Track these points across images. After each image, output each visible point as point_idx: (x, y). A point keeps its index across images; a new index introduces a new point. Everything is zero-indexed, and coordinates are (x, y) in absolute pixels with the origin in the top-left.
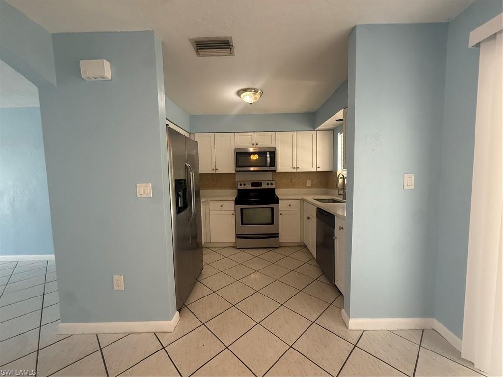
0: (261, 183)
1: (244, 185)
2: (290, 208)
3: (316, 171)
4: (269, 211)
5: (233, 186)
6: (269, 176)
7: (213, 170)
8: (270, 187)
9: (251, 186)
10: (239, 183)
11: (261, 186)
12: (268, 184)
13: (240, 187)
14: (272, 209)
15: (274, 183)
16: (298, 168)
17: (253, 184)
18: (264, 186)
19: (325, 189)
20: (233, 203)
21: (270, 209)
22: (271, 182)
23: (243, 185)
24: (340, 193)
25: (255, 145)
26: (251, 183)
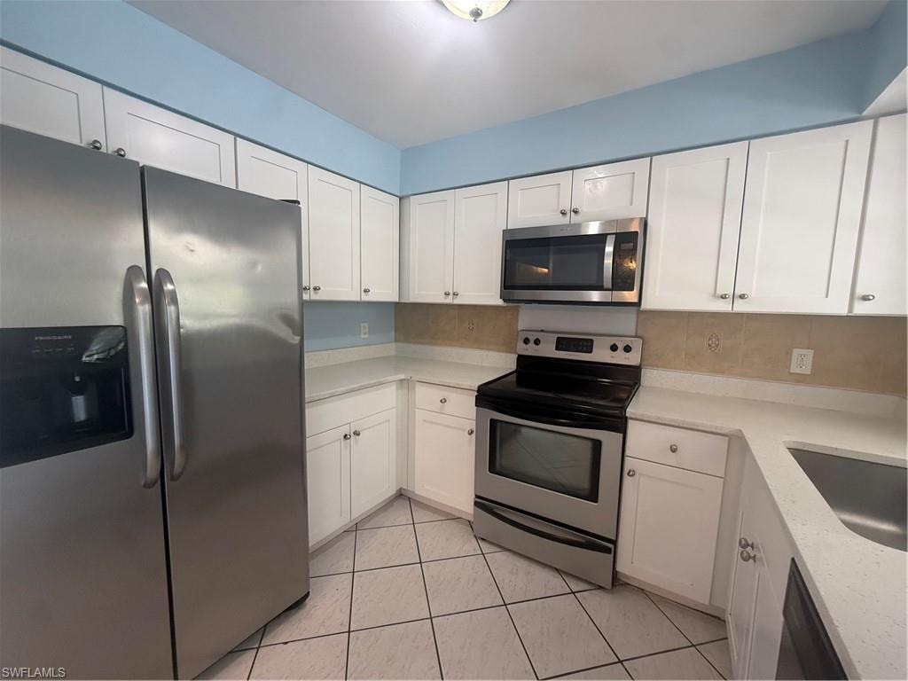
0: (592, 341)
1: (537, 342)
2: (672, 459)
4: (586, 451)
5: (509, 345)
6: (625, 323)
7: (447, 295)
8: (620, 358)
9: (558, 348)
10: (523, 336)
11: (590, 351)
12: (614, 348)
13: (523, 349)
14: (597, 446)
15: (637, 345)
16: (744, 297)
17: (562, 344)
18: (601, 354)
20: (472, 399)
21: (589, 444)
22: (628, 341)
23: (532, 344)
25: (569, 215)
26: (558, 338)
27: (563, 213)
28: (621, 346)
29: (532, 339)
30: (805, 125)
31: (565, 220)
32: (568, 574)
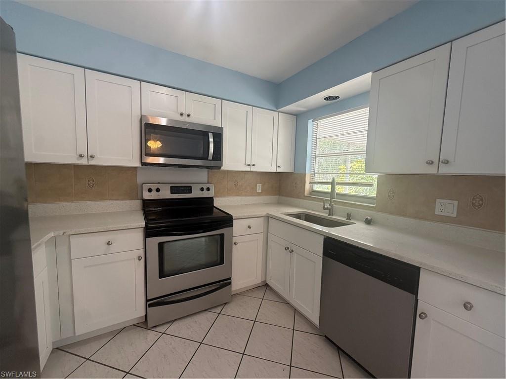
0: (190, 187)
1: (158, 190)
2: (251, 231)
3: (275, 171)
5: (133, 193)
6: (202, 176)
7: (81, 156)
8: (205, 194)
9: (172, 193)
10: (146, 187)
11: (190, 192)
12: (202, 189)
13: (147, 196)
14: (222, 236)
15: (212, 187)
16: (254, 165)
17: (174, 190)
18: (196, 194)
19: (277, 197)
20: (139, 235)
22: (208, 185)
23: (154, 192)
24: (326, 206)
25: (184, 116)
26: (171, 187)
27: (181, 115)
28: (205, 188)
29: (154, 189)
30: (266, 107)
31: (182, 119)
32: (211, 308)
